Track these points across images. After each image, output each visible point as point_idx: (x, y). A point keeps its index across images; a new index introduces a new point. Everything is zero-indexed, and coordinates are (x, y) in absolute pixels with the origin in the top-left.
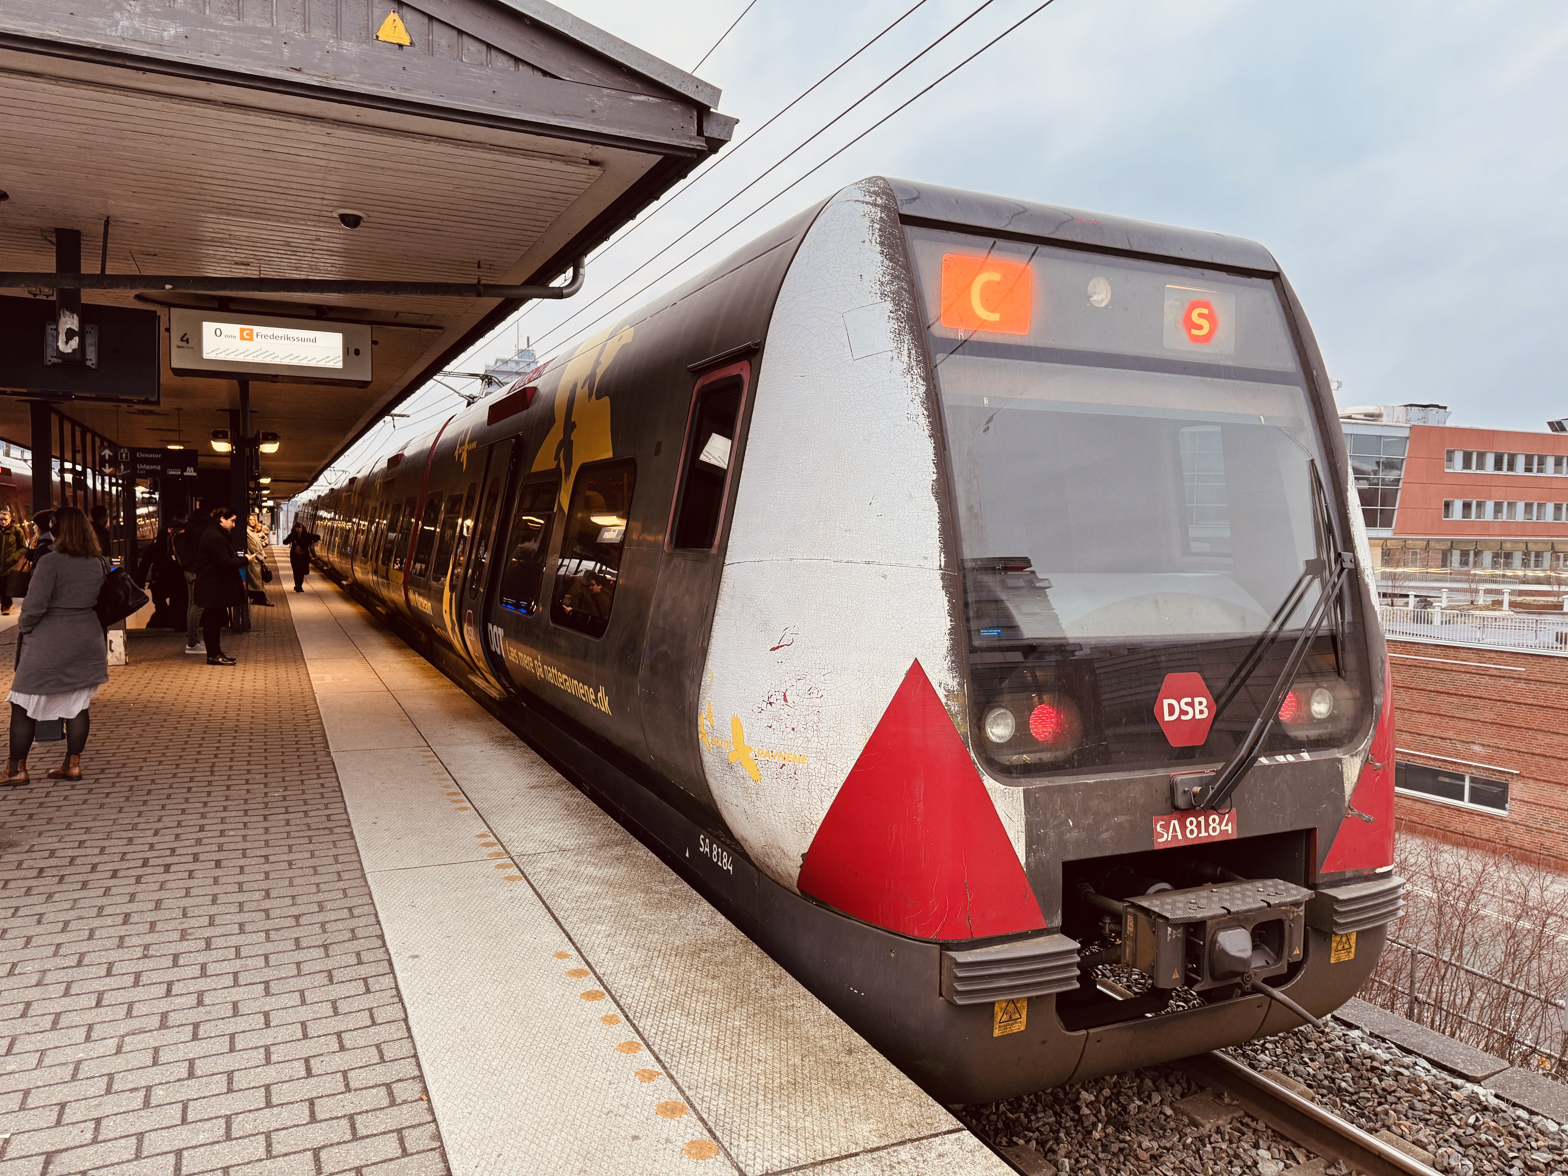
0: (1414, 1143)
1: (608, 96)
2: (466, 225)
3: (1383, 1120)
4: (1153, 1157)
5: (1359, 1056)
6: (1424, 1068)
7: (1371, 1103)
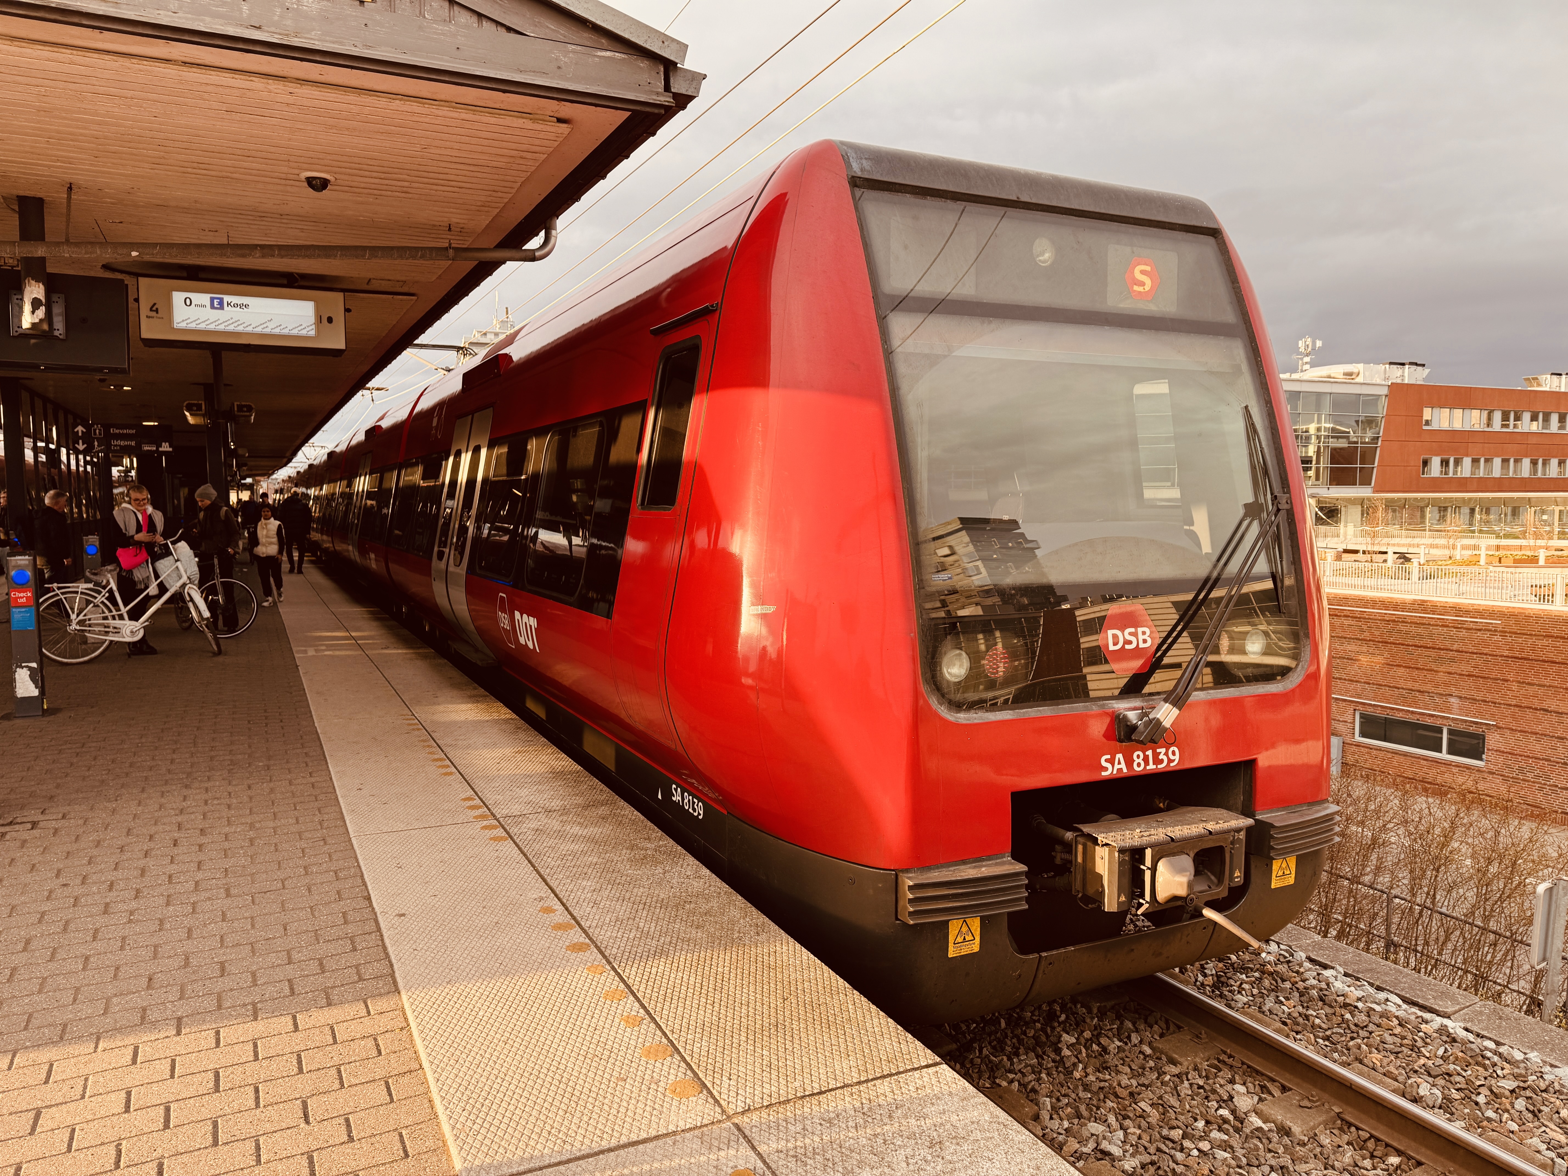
0: (1385, 1075)
1: (573, 52)
2: (435, 187)
3: (1354, 1054)
4: (1131, 1094)
5: (1332, 993)
6: (1395, 1004)
7: (1343, 1039)
